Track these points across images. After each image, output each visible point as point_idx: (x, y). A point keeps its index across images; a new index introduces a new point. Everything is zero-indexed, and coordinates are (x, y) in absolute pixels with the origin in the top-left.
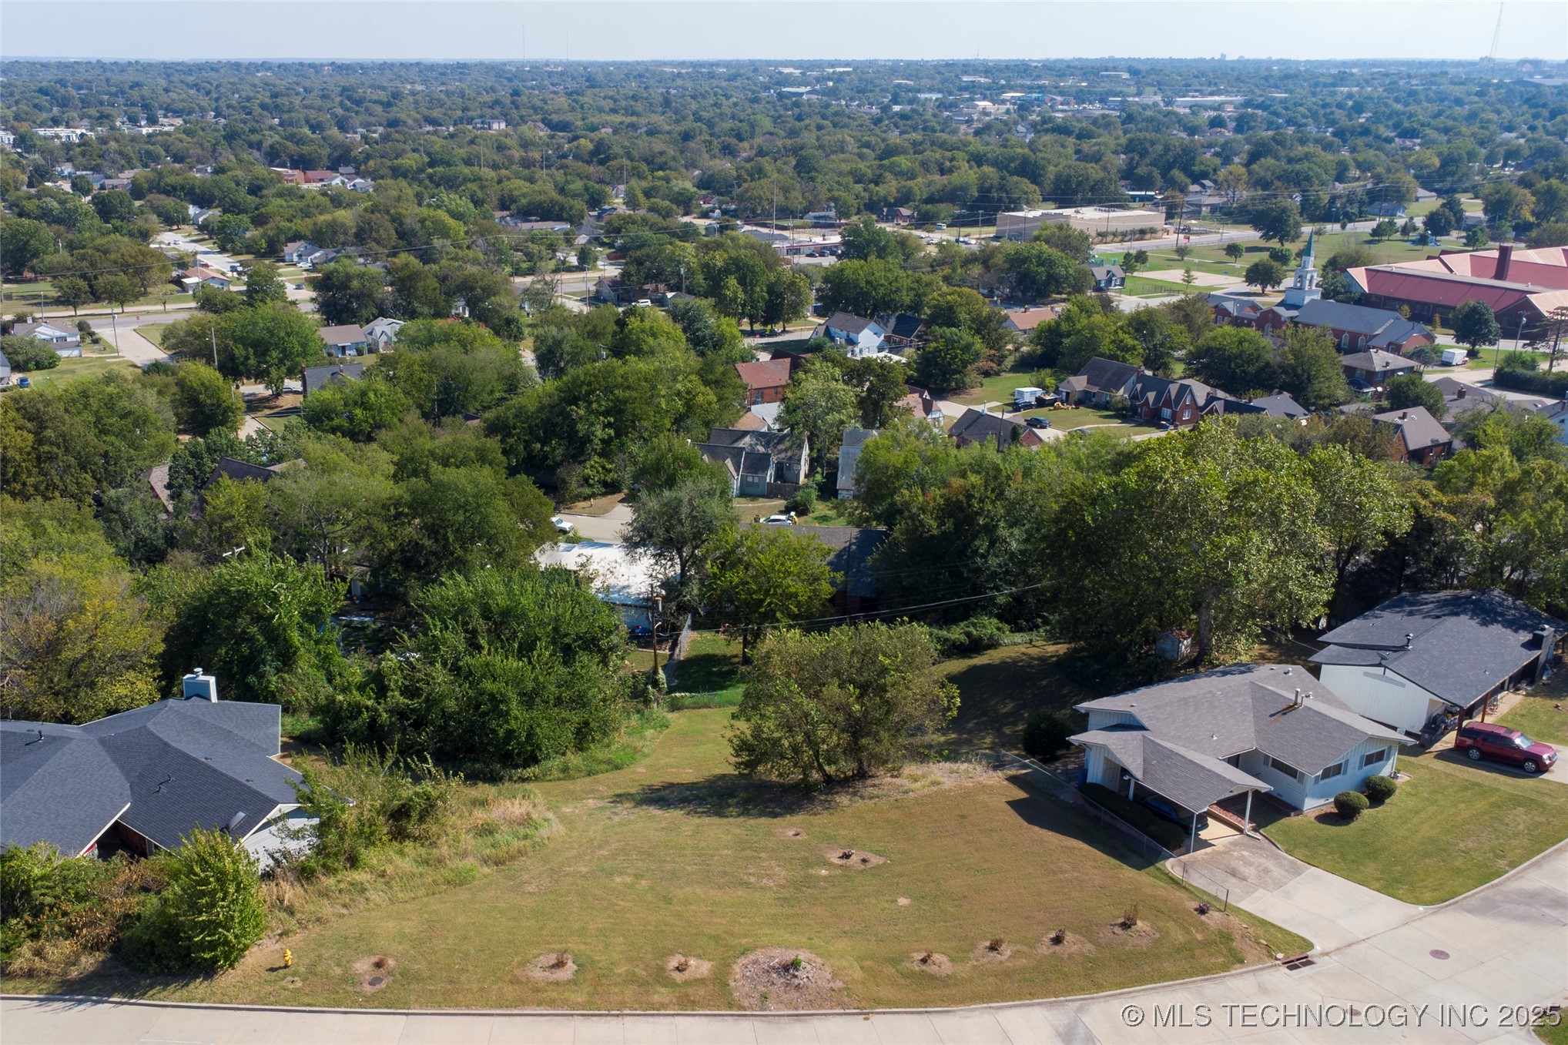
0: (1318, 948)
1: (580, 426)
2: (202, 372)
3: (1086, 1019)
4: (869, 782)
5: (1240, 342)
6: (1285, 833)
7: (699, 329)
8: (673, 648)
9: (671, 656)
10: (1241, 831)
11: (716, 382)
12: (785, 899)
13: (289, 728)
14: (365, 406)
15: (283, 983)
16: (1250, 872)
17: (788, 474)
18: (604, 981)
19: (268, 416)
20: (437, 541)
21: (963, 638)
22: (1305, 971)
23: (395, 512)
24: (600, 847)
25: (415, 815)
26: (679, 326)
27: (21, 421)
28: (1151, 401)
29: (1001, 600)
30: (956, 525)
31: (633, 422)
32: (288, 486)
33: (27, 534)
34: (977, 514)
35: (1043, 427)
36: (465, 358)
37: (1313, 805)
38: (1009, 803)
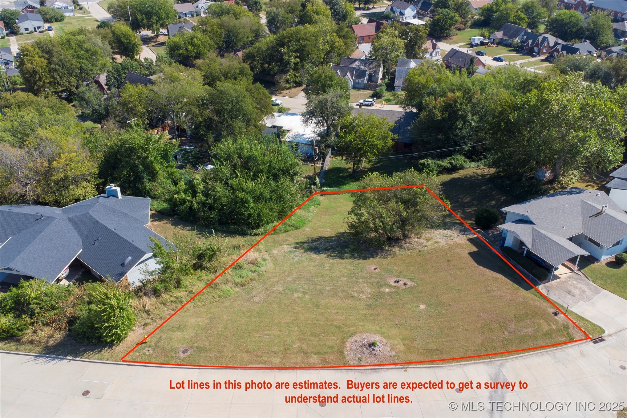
0: (607, 333)
1: (285, 57)
2: (123, 27)
3: (504, 370)
4: (407, 240)
5: (571, 17)
6: (592, 272)
7: (337, 9)
8: (323, 164)
9: (322, 167)
10: (572, 271)
11: (344, 36)
12: (370, 305)
13: (155, 207)
14: (193, 45)
15: (144, 351)
16: (576, 292)
17: (373, 78)
18: (288, 352)
19: (153, 46)
20: (220, 117)
21: (449, 165)
22: (601, 344)
23: (202, 104)
24: (288, 276)
25: (207, 258)
26: (328, 7)
27: (41, 54)
28: (530, 44)
29: (466, 148)
30: (449, 115)
31: (308, 55)
32: (156, 88)
33: (36, 115)
34: (458, 110)
35: (483, 55)
36: (237, 22)
37: (605, 258)
38: (469, 253)
